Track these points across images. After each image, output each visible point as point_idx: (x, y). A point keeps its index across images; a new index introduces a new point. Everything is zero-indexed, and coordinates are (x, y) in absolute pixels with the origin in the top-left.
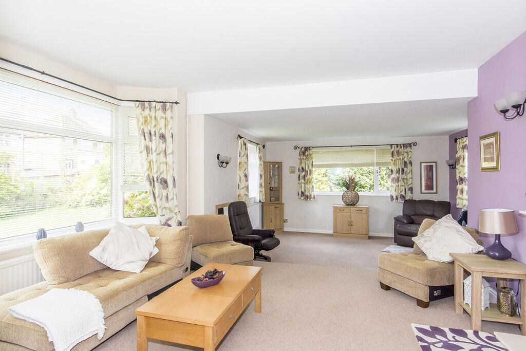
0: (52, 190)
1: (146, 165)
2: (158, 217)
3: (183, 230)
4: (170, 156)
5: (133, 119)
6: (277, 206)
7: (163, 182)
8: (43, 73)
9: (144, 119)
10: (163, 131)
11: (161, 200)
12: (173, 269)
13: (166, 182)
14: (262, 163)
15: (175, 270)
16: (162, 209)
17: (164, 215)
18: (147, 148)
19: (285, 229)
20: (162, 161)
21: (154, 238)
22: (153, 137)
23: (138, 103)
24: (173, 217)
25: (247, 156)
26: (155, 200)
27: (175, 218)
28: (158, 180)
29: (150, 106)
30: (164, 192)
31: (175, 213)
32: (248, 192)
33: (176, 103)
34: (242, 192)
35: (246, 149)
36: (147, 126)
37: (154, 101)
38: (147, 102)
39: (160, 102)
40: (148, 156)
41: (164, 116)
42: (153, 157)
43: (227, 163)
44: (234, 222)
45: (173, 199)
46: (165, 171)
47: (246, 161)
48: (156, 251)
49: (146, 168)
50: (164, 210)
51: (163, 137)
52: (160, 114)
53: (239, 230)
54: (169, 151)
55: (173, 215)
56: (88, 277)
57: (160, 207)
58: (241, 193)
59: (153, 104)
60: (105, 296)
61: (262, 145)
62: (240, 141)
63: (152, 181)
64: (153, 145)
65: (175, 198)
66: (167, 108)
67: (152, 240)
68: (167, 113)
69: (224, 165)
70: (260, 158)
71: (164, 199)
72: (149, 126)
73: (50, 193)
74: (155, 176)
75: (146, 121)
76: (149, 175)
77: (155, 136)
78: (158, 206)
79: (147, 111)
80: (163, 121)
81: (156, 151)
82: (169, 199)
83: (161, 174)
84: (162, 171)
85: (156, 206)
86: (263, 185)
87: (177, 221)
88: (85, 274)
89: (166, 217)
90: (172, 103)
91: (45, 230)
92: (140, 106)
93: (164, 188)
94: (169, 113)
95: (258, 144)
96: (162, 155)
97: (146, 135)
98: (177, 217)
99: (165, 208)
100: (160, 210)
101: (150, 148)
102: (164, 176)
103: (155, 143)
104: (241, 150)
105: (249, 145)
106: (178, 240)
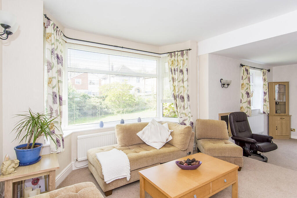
0: (149, 102)
1: (172, 88)
2: (179, 118)
3: (186, 128)
4: (186, 82)
5: (166, 63)
6: (283, 117)
7: (181, 98)
8: (122, 47)
9: (171, 62)
10: (181, 68)
11: (180, 108)
12: (179, 151)
13: (183, 98)
14: (267, 84)
15: (180, 152)
16: (181, 114)
17: (182, 117)
18: (173, 79)
19: (292, 137)
20: (181, 86)
21: (170, 131)
22: (176, 72)
23: (168, 54)
24: (188, 119)
25: (249, 78)
26: (177, 108)
27: (188, 120)
28: (178, 97)
29: (175, 54)
30: (182, 104)
31: (189, 117)
32: (250, 105)
33: (190, 50)
34: (245, 105)
35: (247, 74)
36: (173, 66)
37: (177, 51)
38: (173, 52)
39: (180, 51)
40: (173, 83)
41: (182, 59)
42: (176, 83)
43: (228, 85)
44: (233, 127)
45: (187, 108)
46: (183, 91)
47: (248, 83)
48: (170, 138)
49: (172, 90)
50: (182, 114)
51: (181, 71)
52: (180, 58)
53: (238, 132)
54: (185, 79)
55: (187, 118)
56: (134, 146)
57: (180, 112)
58: (243, 106)
59: (177, 53)
60: (134, 158)
61: (267, 70)
62: (242, 68)
63: (175, 97)
64: (176, 77)
65: (189, 107)
66: (184, 54)
67: (168, 131)
68: (184, 57)
69: (226, 86)
70: (265, 80)
71: (182, 108)
72: (174, 66)
73: (148, 103)
74: (177, 94)
75: (173, 63)
76: (174, 94)
77: (177, 71)
78: (178, 112)
79: (173, 57)
80: (182, 62)
81: (177, 79)
82: (185, 108)
83: (180, 93)
84: (181, 91)
85: (177, 112)
86: (268, 100)
87: (190, 122)
88: (134, 144)
89: (183, 119)
90: (187, 50)
91: (124, 120)
92: (169, 55)
93: (182, 102)
94: (185, 57)
95: (262, 69)
96: (181, 82)
97: (173, 71)
98: (190, 119)
99: (183, 113)
100: (179, 114)
101: (175, 78)
102: (182, 94)
103: (177, 75)
104: (244, 75)
105: (251, 71)
106: (183, 134)
